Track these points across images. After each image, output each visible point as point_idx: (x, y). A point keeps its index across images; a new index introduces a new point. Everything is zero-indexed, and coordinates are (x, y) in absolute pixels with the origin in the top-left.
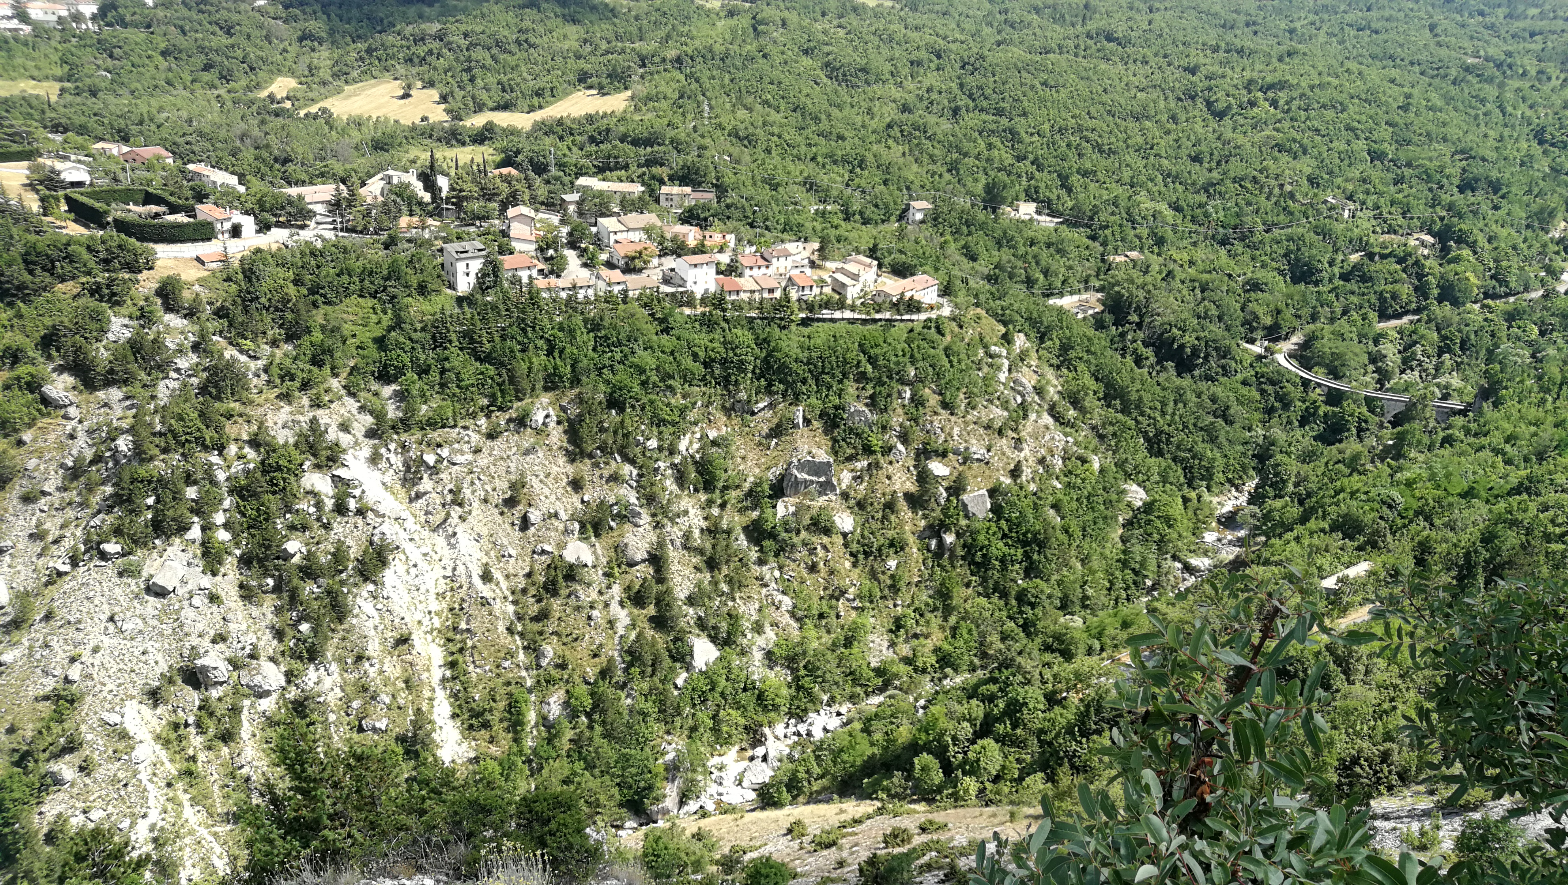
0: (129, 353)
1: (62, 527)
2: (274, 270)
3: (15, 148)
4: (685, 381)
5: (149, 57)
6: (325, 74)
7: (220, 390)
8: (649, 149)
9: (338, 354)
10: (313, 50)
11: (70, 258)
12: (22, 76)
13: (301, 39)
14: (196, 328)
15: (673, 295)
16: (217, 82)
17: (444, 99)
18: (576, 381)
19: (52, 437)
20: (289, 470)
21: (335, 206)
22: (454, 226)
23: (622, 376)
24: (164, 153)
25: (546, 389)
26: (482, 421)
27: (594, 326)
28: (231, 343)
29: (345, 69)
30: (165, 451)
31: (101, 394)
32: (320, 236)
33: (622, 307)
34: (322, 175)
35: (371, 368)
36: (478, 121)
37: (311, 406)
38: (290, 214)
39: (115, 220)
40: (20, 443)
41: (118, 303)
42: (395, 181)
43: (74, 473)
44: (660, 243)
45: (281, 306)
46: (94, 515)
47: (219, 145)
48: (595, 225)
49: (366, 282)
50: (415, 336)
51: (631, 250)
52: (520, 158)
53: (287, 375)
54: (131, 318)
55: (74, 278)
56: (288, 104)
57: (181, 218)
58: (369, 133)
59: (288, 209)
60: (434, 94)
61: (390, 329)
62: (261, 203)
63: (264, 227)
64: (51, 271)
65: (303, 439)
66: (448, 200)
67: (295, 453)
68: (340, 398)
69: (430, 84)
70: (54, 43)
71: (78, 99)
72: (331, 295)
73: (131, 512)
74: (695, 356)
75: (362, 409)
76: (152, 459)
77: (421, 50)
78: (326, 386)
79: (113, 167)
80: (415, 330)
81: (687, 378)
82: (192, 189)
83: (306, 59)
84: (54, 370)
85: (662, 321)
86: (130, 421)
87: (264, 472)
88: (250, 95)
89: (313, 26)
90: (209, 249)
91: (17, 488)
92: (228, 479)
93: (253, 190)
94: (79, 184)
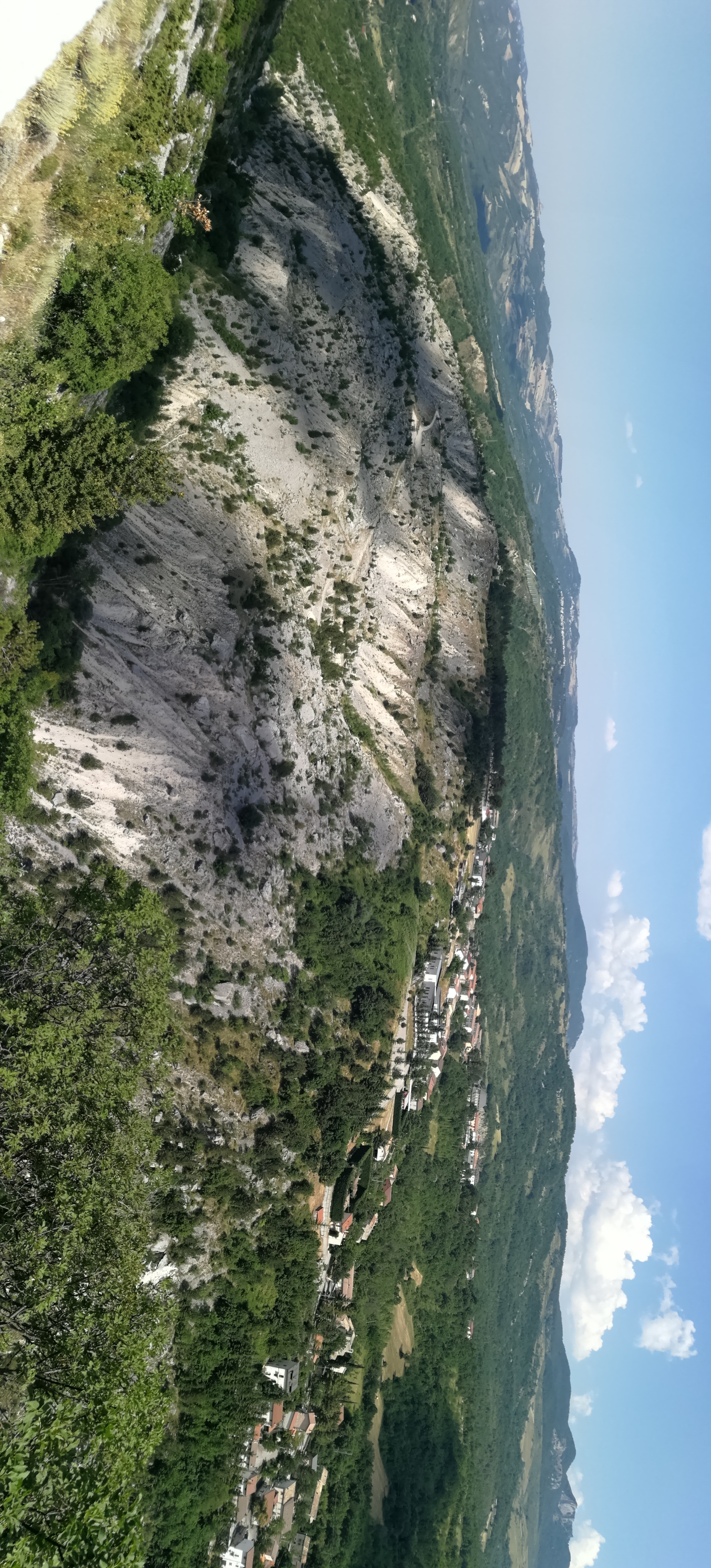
0: (272, 1157)
1: (180, 1096)
2: (305, 1250)
3: (400, 1127)
4: (159, 1530)
5: (443, 1205)
6: (422, 1305)
7: (238, 1200)
8: (339, 1532)
9: (242, 1277)
10: (436, 1301)
11: (334, 1140)
12: (440, 1137)
13: (444, 1295)
14: (279, 1197)
15: (228, 1533)
16: (424, 1240)
17: (396, 1380)
18: (182, 1439)
19: (234, 1105)
20: (176, 1228)
21: (338, 1296)
22: (311, 1372)
23: (177, 1476)
24: (387, 1202)
25: (182, 1415)
26: (172, 1362)
27: (218, 1463)
28: (265, 1214)
29: (423, 1318)
30: (209, 1161)
31: (252, 1136)
32: (320, 1283)
33: (228, 1488)
34: (359, 1291)
35: (228, 1296)
36: (378, 1401)
37: (213, 1252)
38: (338, 1267)
39: (352, 1169)
40: (235, 1089)
41: (303, 1158)
42: (348, 1338)
43: (210, 1110)
44: (268, 1529)
45: (282, 1249)
46: (181, 1114)
47: (387, 1233)
48: (292, 1478)
49: (285, 1306)
50: (242, 1331)
51: (268, 1504)
52: (348, 1427)
53: (237, 1242)
54: (293, 1163)
55: (323, 1139)
56: (406, 1278)
57: (347, 1204)
58: (382, 1325)
59: (341, 1267)
60: (400, 1374)
61: (251, 1315)
62: (348, 1251)
63: (333, 1249)
64: (329, 1129)
65: (193, 1241)
66: (329, 1371)
67: (185, 1235)
68: (213, 1271)
69: (407, 1372)
70: (455, 1158)
71: (423, 1162)
72: (282, 1281)
73: (177, 1134)
74: (175, 1543)
75: (203, 1283)
76: (206, 1152)
77: (429, 1371)
78: (224, 1264)
79: (382, 1173)
80: (246, 1331)
81: (161, 1531)
82: (363, 1214)
83: (431, 1295)
84: (272, 1116)
85: (210, 1519)
86: (232, 1147)
87: (179, 1213)
88: (414, 1257)
89: (452, 1303)
90: (325, 1215)
91: (210, 1081)
92: (181, 1191)
93: (357, 1248)
94: (376, 1155)
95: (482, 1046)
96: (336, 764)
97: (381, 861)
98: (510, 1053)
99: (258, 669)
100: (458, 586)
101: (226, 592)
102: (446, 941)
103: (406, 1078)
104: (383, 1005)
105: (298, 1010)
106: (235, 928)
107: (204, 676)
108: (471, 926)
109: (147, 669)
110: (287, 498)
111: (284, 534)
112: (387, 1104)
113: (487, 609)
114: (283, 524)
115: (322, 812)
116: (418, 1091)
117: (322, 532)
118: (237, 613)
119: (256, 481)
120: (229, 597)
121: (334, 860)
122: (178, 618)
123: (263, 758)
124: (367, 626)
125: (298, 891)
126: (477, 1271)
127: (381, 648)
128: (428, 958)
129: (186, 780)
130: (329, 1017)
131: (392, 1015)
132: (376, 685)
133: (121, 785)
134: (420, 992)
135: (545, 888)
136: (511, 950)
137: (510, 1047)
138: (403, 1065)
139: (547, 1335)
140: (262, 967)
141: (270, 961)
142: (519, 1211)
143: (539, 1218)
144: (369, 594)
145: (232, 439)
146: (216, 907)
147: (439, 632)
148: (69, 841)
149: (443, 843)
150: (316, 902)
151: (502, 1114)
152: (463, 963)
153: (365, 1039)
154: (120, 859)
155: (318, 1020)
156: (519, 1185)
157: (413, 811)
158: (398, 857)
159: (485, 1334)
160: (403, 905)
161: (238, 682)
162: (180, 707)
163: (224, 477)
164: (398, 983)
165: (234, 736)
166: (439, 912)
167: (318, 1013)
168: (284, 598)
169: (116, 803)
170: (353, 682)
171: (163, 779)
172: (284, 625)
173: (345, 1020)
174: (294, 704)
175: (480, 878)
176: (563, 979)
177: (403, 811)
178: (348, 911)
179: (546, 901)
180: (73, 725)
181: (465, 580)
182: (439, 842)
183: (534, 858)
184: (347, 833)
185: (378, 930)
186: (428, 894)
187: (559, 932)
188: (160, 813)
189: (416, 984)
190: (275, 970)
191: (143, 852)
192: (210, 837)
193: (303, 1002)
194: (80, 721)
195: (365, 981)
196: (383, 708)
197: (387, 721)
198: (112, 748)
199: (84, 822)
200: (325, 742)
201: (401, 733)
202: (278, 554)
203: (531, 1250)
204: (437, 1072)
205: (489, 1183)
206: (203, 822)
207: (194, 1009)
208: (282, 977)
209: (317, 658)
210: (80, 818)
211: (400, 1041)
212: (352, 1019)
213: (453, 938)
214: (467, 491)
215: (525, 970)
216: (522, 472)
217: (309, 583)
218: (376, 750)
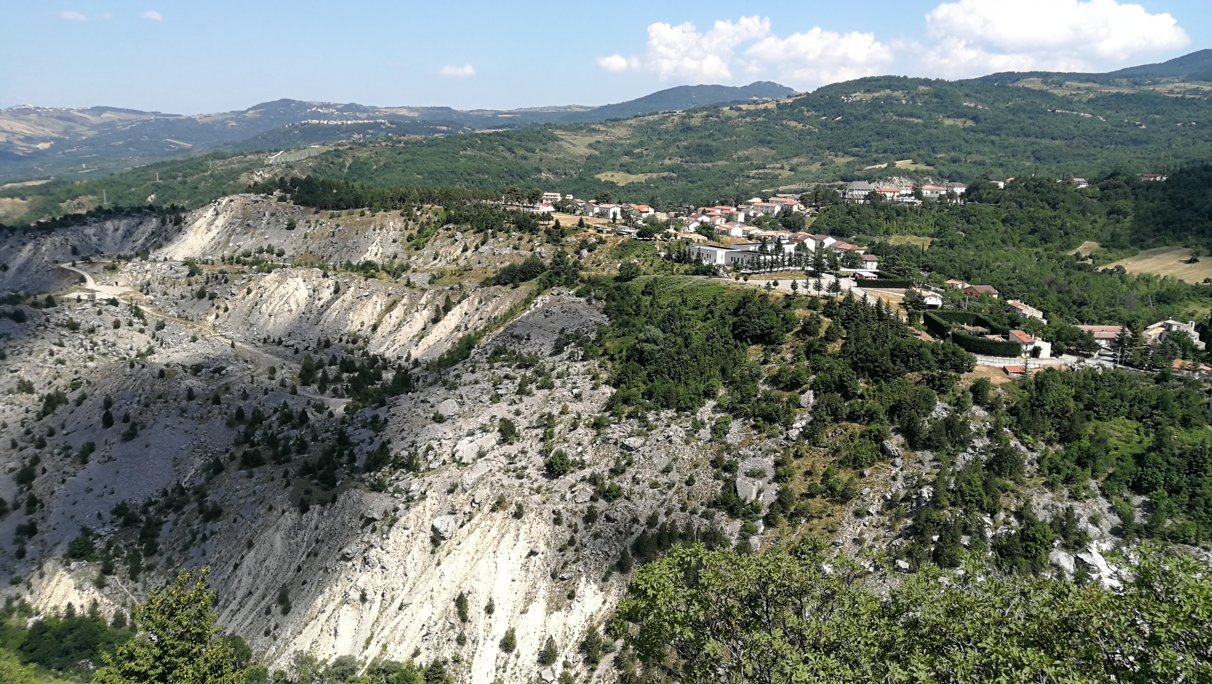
0: (944, 429)
1: (875, 540)
2: (1060, 386)
3: (900, 279)
5: (993, 223)
6: (1124, 239)
7: (1001, 469)
9: (1100, 461)
10: (1118, 222)
11: (920, 356)
12: (909, 232)
13: (1110, 213)
14: (993, 419)
16: (1038, 242)
19: (882, 476)
20: (1042, 543)
21: (1117, 344)
24: (993, 290)
28: (1016, 436)
29: (1143, 237)
30: (953, 504)
31: (919, 453)
32: (1102, 365)
34: (1110, 318)
35: (1127, 478)
37: (1070, 497)
38: (1079, 345)
39: (953, 334)
40: (862, 475)
41: (944, 392)
42: (1174, 329)
43: (890, 504)
45: (1060, 414)
46: (897, 537)
47: (1032, 288)
49: (1136, 408)
50: (1172, 460)
53: (1055, 469)
54: (950, 404)
55: (919, 370)
56: (1090, 262)
57: (998, 338)
58: (1155, 288)
59: (1079, 341)
61: (1150, 449)
62: (1058, 335)
63: (1056, 352)
64: (906, 363)
65: (1057, 522)
67: (1049, 532)
68: (1095, 497)
70: (933, 212)
71: (941, 249)
72: (1103, 413)
73: (922, 542)
75: (1112, 509)
76: (943, 508)
78: (1085, 484)
79: (957, 298)
80: (1174, 455)
82: (1009, 318)
83: (1111, 229)
84: (893, 431)
86: (934, 477)
87: (1022, 540)
88: (1062, 254)
89: (1122, 203)
90: (1014, 363)
91: (854, 505)
92: (993, 537)
93: (1053, 324)
94: (934, 307)
95: (796, 192)
96: (501, 373)
97: (598, 320)
98: (803, 160)
99: (403, 466)
100: (300, 242)
101: (318, 507)
102: (679, 243)
103: (838, 276)
104: (753, 309)
105: (764, 405)
106: (674, 476)
107: (411, 524)
108: (662, 217)
109: (407, 588)
110: (201, 448)
111: (246, 448)
112: (872, 296)
113: (326, 208)
114: (233, 449)
115: (551, 387)
116: (853, 261)
117: (241, 404)
118: (342, 493)
119: (179, 485)
120: (323, 504)
121: (598, 370)
122: (350, 559)
123: (496, 453)
124: (350, 346)
125: (632, 408)
126: (1075, 175)
127: (375, 328)
128: (698, 261)
129: (522, 536)
130: (769, 370)
131: (764, 297)
132: (415, 333)
133: (530, 607)
134: (736, 268)
135: (620, 138)
136: (687, 170)
137: (795, 161)
138: (822, 281)
139: (1156, 83)
140: (716, 446)
141: (709, 436)
142: (996, 130)
143: (1002, 106)
144: (313, 345)
145: (121, 520)
146: (654, 498)
147: (355, 263)
148: (591, 662)
149: (577, 252)
150: (643, 388)
151: (876, 161)
152: (702, 223)
153: (794, 326)
154: (607, 605)
155: (774, 381)
156: (963, 134)
157: (546, 288)
158: (594, 302)
159: (1159, 159)
160: (643, 293)
161: (416, 486)
162: (446, 548)
163: (175, 524)
164: (727, 293)
165: (474, 486)
166: (649, 253)
167: (765, 382)
168: (323, 441)
169: (549, 612)
170: (412, 358)
171: (523, 560)
172: (353, 440)
173: (773, 350)
174: (439, 422)
175: (612, 211)
176: (716, 108)
177: (547, 297)
178: (651, 353)
179: (633, 136)
180: (470, 664)
181: (293, 233)
182: (577, 257)
183: (588, 152)
184: (571, 357)
185: (670, 317)
186: (630, 265)
187: (665, 119)
188: (558, 563)
189: (728, 272)
190: (720, 431)
191: (599, 580)
192: (581, 507)
193: (754, 399)
194: (465, 657)
195: (727, 330)
196: (440, 324)
197: (452, 319)
198: (492, 620)
199: (570, 646)
200: (478, 386)
201: (465, 303)
202: (271, 453)
203: (1045, 112)
204: (829, 241)
205: (963, 170)
206: (565, 515)
207: (769, 522)
208: (726, 423)
209: (389, 399)
210: (567, 650)
211: (794, 286)
212: (771, 342)
213: (676, 236)
214: (180, 230)
215: (707, 153)
216: (148, 161)
217: (304, 413)
218: (484, 331)
